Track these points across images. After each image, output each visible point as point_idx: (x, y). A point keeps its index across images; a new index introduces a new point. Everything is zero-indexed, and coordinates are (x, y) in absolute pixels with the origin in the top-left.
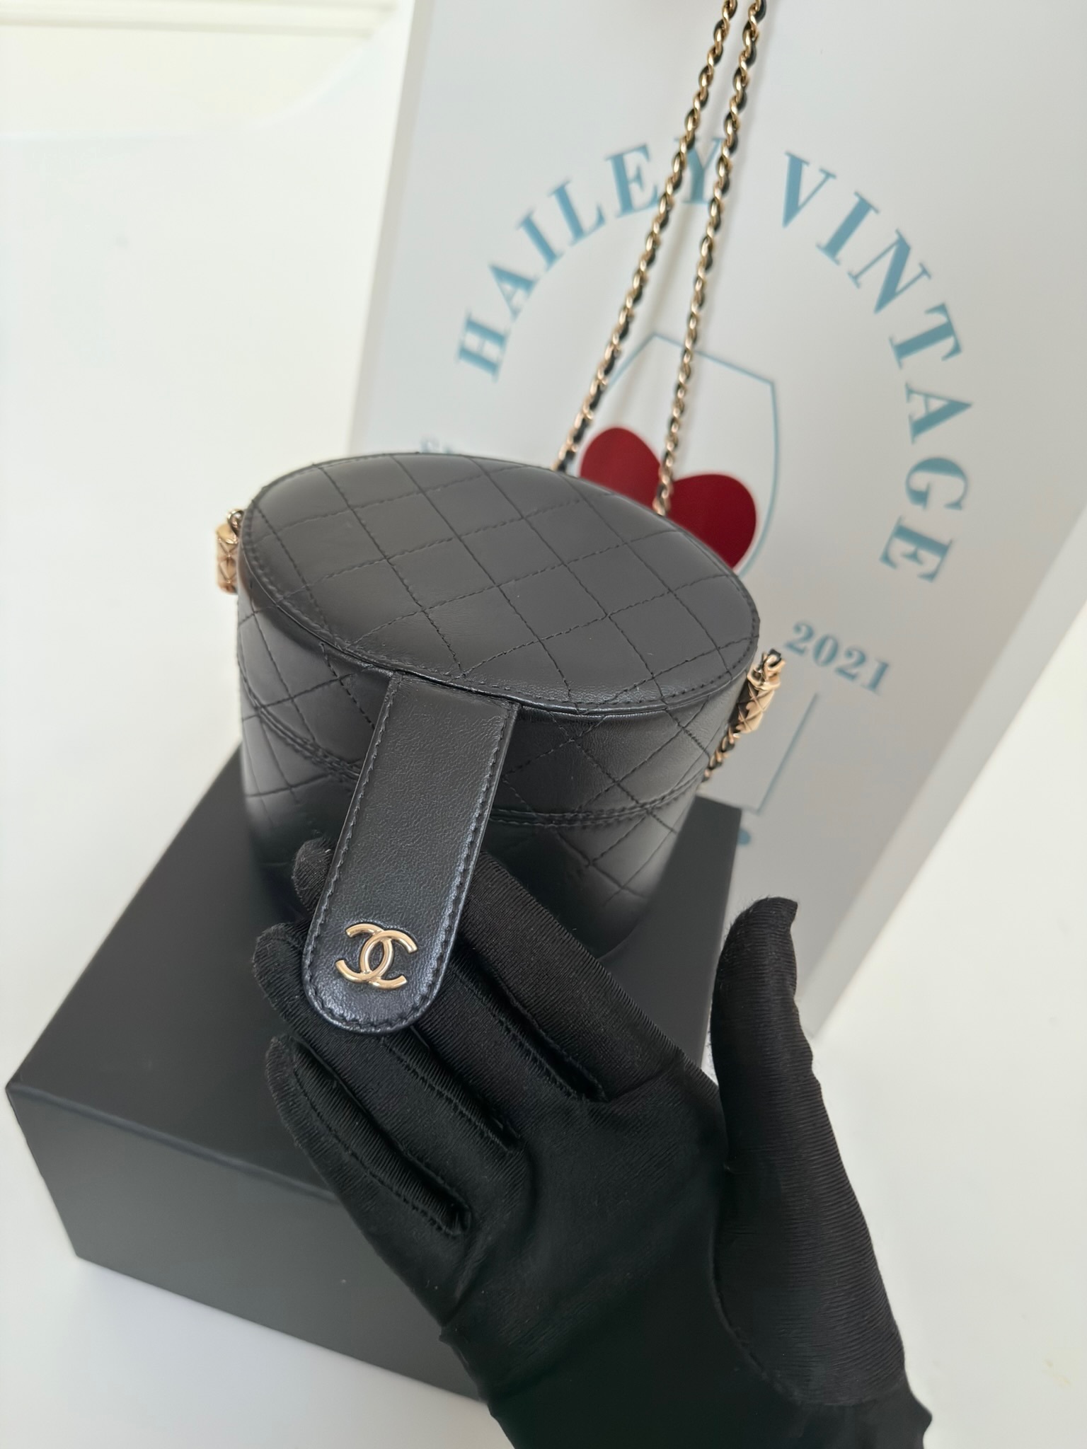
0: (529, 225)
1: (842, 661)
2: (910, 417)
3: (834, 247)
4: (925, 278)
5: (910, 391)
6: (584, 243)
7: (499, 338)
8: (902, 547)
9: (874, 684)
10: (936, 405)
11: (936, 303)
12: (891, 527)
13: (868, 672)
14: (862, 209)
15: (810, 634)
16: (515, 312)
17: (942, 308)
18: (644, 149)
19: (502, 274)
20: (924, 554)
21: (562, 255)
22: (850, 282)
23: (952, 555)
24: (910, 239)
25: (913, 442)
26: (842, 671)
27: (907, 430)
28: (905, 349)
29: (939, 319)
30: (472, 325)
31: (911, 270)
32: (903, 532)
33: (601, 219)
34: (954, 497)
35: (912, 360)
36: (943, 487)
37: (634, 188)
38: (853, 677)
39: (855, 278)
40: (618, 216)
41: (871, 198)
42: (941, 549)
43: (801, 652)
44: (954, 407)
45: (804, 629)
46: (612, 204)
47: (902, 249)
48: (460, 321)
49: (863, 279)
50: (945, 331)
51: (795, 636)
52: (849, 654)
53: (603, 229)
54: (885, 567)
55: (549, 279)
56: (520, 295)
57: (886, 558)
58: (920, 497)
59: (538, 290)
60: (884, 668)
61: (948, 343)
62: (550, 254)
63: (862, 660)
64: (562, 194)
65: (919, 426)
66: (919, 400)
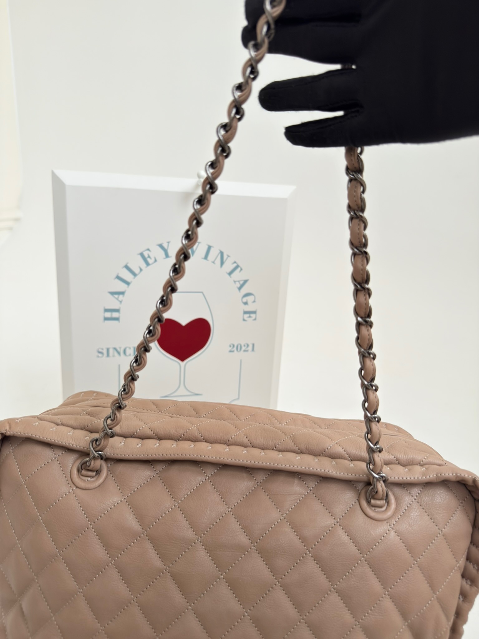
0: (118, 278)
1: (243, 348)
2: (237, 287)
3: (206, 257)
4: (229, 258)
5: (235, 282)
6: (137, 277)
7: (117, 311)
8: (246, 316)
9: (253, 350)
10: (241, 282)
11: (233, 261)
12: (242, 312)
13: (250, 348)
14: (209, 248)
15: (234, 346)
16: (121, 302)
17: (235, 262)
18: (148, 250)
19: (113, 293)
20: (252, 315)
21: (131, 282)
22: (213, 264)
23: (258, 313)
24: (223, 250)
25: (240, 292)
26: (245, 351)
27: (237, 290)
28: (230, 274)
29: (235, 265)
30: (106, 310)
31: (225, 257)
32: (245, 313)
33: (141, 270)
34: (253, 300)
35: (232, 275)
36: (250, 299)
37: (149, 260)
38: (247, 351)
39: (213, 262)
40: (146, 267)
41: (211, 245)
42: (254, 312)
43: (233, 351)
44: (246, 282)
45: (232, 346)
46: (143, 265)
47: (222, 253)
48: (102, 310)
49: (216, 262)
50: (237, 266)
51: (230, 349)
52: (245, 346)
53: (142, 272)
54: (245, 322)
55: (129, 290)
56: (121, 297)
57: (244, 320)
58: (246, 303)
59: (126, 294)
60: (253, 345)
61: (239, 269)
62: (128, 283)
63: (248, 346)
64: (127, 267)
65: (240, 288)
66: (237, 283)
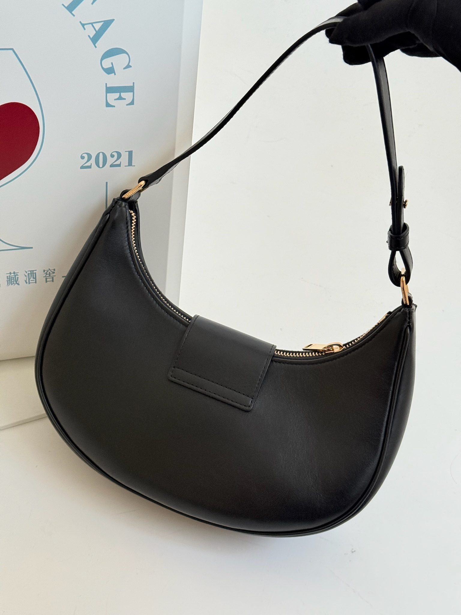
1: (110, 161)
2: (89, 36)
5: (83, 25)
8: (112, 97)
9: (130, 164)
10: (98, 26)
12: (103, 90)
13: (124, 159)
15: (90, 156)
20: (123, 95)
23: (136, 90)
25: (96, 47)
26: (113, 165)
27: (90, 43)
28: (71, 7)
32: (110, 90)
34: (127, 64)
36: (118, 61)
38: (119, 165)
42: (130, 89)
43: (90, 167)
44: (107, 24)
45: (86, 156)
51: (82, 162)
52: (112, 156)
54: (110, 109)
57: (108, 105)
58: (110, 71)
60: (130, 153)
63: (119, 155)
65: (95, 40)
66: (89, 27)
